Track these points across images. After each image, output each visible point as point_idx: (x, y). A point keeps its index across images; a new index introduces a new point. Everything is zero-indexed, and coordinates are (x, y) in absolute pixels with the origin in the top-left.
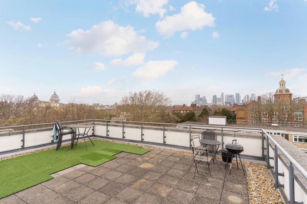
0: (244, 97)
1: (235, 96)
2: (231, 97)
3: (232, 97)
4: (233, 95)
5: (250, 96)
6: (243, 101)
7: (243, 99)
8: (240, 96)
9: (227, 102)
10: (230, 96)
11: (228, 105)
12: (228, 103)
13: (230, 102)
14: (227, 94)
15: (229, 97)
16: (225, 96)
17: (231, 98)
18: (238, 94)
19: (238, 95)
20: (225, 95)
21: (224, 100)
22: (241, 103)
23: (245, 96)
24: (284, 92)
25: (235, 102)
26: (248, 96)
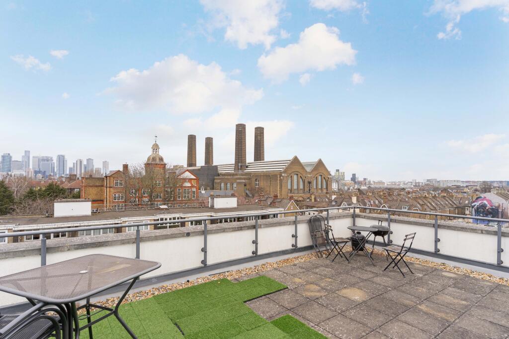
0: (74, 163)
1: (55, 160)
2: (48, 160)
3: (49, 162)
4: (51, 158)
5: (85, 162)
6: (71, 169)
7: (72, 166)
8: (66, 161)
9: (37, 169)
10: (45, 158)
11: (40, 176)
12: (39, 172)
13: (45, 172)
14: (39, 155)
15: (43, 160)
16: (33, 157)
17: (46, 162)
18: (63, 156)
19: (62, 159)
20: (35, 155)
21: (31, 167)
22: (68, 173)
23: (76, 162)
24: (158, 161)
25: (55, 171)
26: (81, 162)
